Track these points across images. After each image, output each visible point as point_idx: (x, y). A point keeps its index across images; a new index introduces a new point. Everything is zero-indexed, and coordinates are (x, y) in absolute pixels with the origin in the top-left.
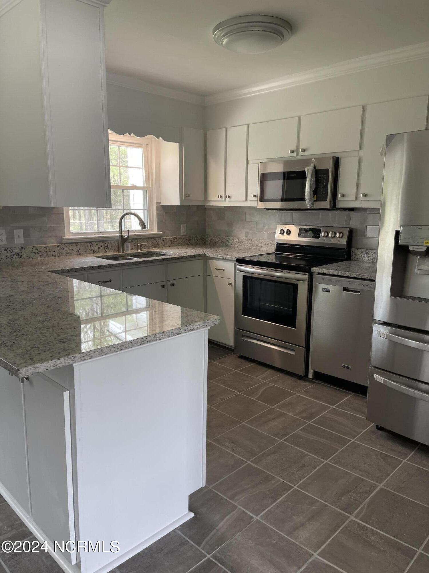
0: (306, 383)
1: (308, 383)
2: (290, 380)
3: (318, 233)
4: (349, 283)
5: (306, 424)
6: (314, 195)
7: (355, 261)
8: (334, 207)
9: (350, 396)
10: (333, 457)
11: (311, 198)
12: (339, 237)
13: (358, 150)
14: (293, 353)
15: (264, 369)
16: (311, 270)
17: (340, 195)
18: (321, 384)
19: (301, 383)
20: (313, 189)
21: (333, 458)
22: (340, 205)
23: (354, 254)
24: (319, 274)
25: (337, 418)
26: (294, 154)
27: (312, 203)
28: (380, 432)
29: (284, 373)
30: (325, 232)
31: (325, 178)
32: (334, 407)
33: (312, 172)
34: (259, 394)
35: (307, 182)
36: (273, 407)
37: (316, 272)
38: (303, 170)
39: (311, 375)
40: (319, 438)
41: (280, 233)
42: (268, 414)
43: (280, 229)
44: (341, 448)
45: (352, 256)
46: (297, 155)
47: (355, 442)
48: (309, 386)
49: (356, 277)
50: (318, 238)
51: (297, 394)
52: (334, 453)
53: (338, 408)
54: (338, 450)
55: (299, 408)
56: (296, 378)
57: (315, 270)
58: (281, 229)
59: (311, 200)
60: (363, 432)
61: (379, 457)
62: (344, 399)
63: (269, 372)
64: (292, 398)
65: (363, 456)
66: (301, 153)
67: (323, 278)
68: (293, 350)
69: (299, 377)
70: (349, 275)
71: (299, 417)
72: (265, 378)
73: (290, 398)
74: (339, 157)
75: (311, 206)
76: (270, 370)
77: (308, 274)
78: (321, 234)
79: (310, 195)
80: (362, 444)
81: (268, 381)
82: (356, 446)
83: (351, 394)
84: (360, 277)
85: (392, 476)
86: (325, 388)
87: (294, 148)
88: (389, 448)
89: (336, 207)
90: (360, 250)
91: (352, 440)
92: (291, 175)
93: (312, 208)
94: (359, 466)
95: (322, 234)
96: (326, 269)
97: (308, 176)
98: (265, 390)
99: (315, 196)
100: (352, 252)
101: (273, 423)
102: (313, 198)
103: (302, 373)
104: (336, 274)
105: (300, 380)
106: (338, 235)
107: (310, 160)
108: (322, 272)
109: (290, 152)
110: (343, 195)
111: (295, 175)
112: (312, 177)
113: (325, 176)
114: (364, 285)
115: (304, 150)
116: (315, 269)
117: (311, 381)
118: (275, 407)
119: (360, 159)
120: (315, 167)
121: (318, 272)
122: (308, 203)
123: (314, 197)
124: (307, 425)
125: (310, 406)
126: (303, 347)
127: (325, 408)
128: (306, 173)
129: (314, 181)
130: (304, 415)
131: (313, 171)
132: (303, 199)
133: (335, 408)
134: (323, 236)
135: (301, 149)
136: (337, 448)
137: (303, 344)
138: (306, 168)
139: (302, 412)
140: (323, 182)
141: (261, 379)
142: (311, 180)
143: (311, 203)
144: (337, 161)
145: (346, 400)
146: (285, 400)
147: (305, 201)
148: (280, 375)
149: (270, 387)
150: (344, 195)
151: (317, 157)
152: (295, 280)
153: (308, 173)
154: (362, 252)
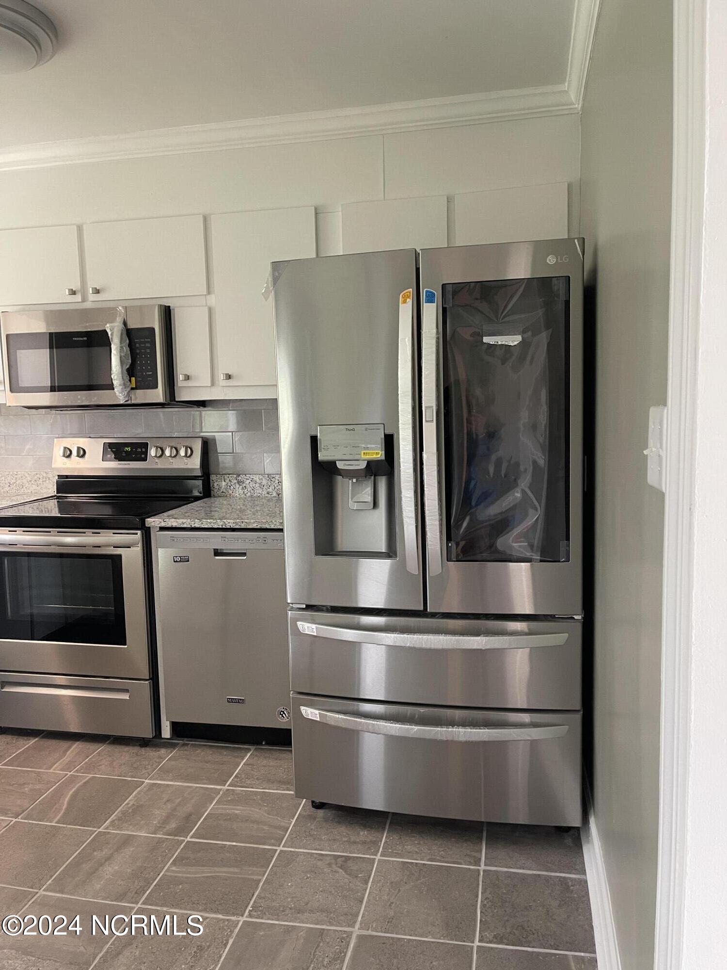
0: (159, 751)
1: (163, 751)
2: (125, 754)
3: (144, 450)
4: (225, 540)
5: (182, 846)
6: (130, 378)
7: (220, 497)
8: (171, 400)
9: (249, 755)
10: (252, 902)
11: (124, 384)
12: (186, 456)
13: (205, 295)
14: (126, 696)
15: (64, 744)
16: (146, 523)
17: (181, 377)
18: (189, 746)
19: (150, 753)
20: (126, 366)
21: (253, 904)
22: (183, 396)
23: (215, 485)
24: (162, 529)
25: (238, 810)
26: (78, 298)
27: (128, 394)
28: (321, 813)
29: (108, 742)
30: (157, 447)
31: (148, 345)
32: (226, 787)
33: (122, 334)
34: (64, 807)
35: (114, 352)
36: (100, 830)
37: (154, 527)
38: (104, 329)
39: (166, 732)
40: (217, 869)
41: (64, 456)
42: (94, 851)
43: (62, 449)
44: (264, 875)
45: (212, 488)
46: (84, 300)
47: (286, 851)
48: (166, 757)
49: (235, 527)
50: (145, 459)
51: (147, 781)
52: (254, 893)
53: (235, 787)
54: (260, 881)
55: (157, 812)
56: (136, 745)
57: (153, 522)
58: (65, 448)
59: (125, 388)
60: (293, 823)
61: (335, 867)
62: (240, 763)
63: (76, 748)
64: (139, 793)
65: (306, 876)
66: (92, 297)
67: (171, 537)
68: (126, 691)
69: (144, 743)
70: (222, 525)
71: (163, 834)
72: (68, 767)
73: (135, 796)
74: (169, 307)
75: (127, 399)
76: (78, 743)
77: (139, 532)
78: (150, 453)
79: (123, 377)
80: (297, 850)
81: (76, 770)
82: (287, 859)
83: (250, 750)
84: (243, 526)
85: (369, 900)
86: (199, 751)
87: (76, 285)
88: (345, 842)
89: (176, 400)
90: (226, 477)
91: (279, 849)
92: (76, 339)
93: (129, 402)
94: (307, 904)
95: (152, 452)
96: (175, 518)
97: (114, 339)
98: (74, 796)
99: (133, 379)
100: (211, 481)
101: (109, 870)
102: (129, 383)
103: (148, 734)
104: (197, 525)
105: (146, 748)
106: (182, 453)
107: (115, 309)
108: (169, 525)
109: (67, 293)
110: (187, 378)
111: (85, 339)
112: (121, 341)
113: (148, 342)
114: (252, 540)
115: (97, 291)
116: (154, 520)
117: (168, 744)
118: (107, 828)
119: (210, 310)
120: (125, 324)
121: (159, 525)
122: (119, 394)
123: (130, 381)
124: (185, 846)
125: (179, 800)
126: (146, 680)
127: (209, 796)
128: (109, 334)
129: (126, 349)
130: (173, 825)
131: (122, 330)
132: (111, 387)
133: (228, 790)
134: (154, 455)
135: (91, 289)
136: (255, 877)
137: (145, 673)
138: (108, 325)
139: (166, 821)
140: (146, 352)
141: (61, 770)
142: (121, 347)
143: (126, 393)
144: (167, 313)
145: (244, 764)
146: (125, 803)
147: (114, 389)
148: (101, 749)
149: (85, 783)
150: (188, 376)
151: (127, 304)
152: (114, 547)
153: (112, 334)
154: (230, 481)
